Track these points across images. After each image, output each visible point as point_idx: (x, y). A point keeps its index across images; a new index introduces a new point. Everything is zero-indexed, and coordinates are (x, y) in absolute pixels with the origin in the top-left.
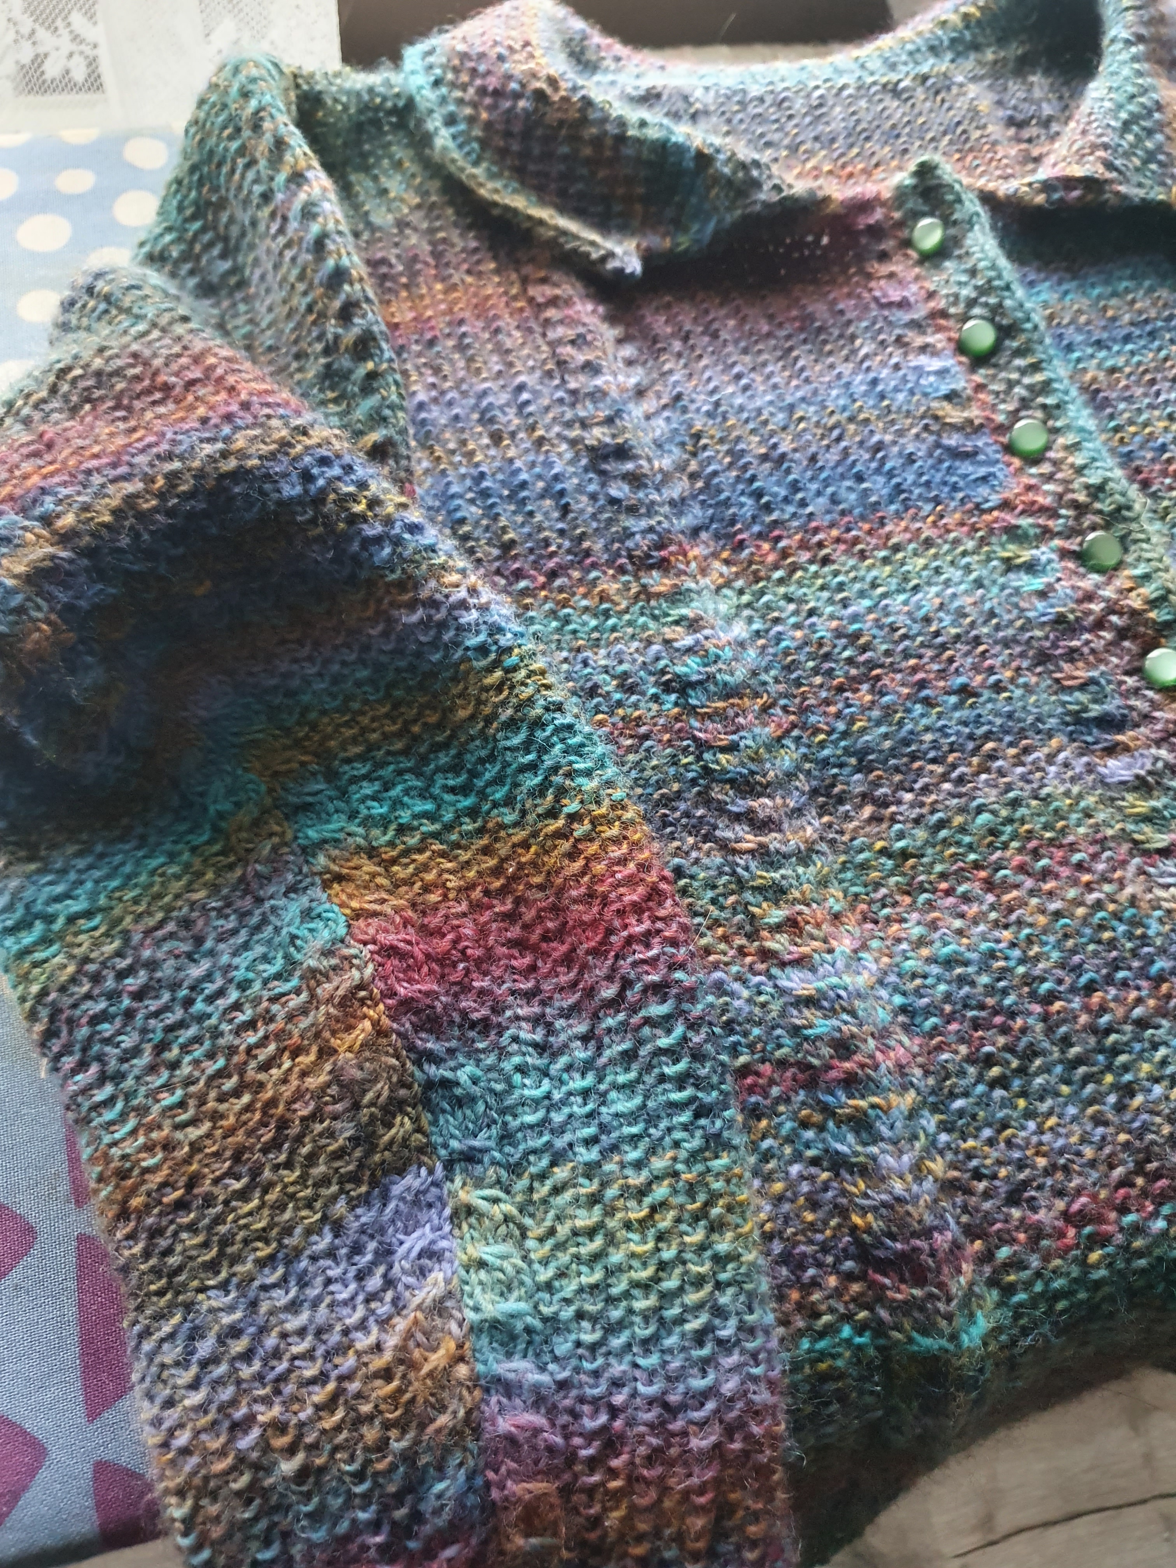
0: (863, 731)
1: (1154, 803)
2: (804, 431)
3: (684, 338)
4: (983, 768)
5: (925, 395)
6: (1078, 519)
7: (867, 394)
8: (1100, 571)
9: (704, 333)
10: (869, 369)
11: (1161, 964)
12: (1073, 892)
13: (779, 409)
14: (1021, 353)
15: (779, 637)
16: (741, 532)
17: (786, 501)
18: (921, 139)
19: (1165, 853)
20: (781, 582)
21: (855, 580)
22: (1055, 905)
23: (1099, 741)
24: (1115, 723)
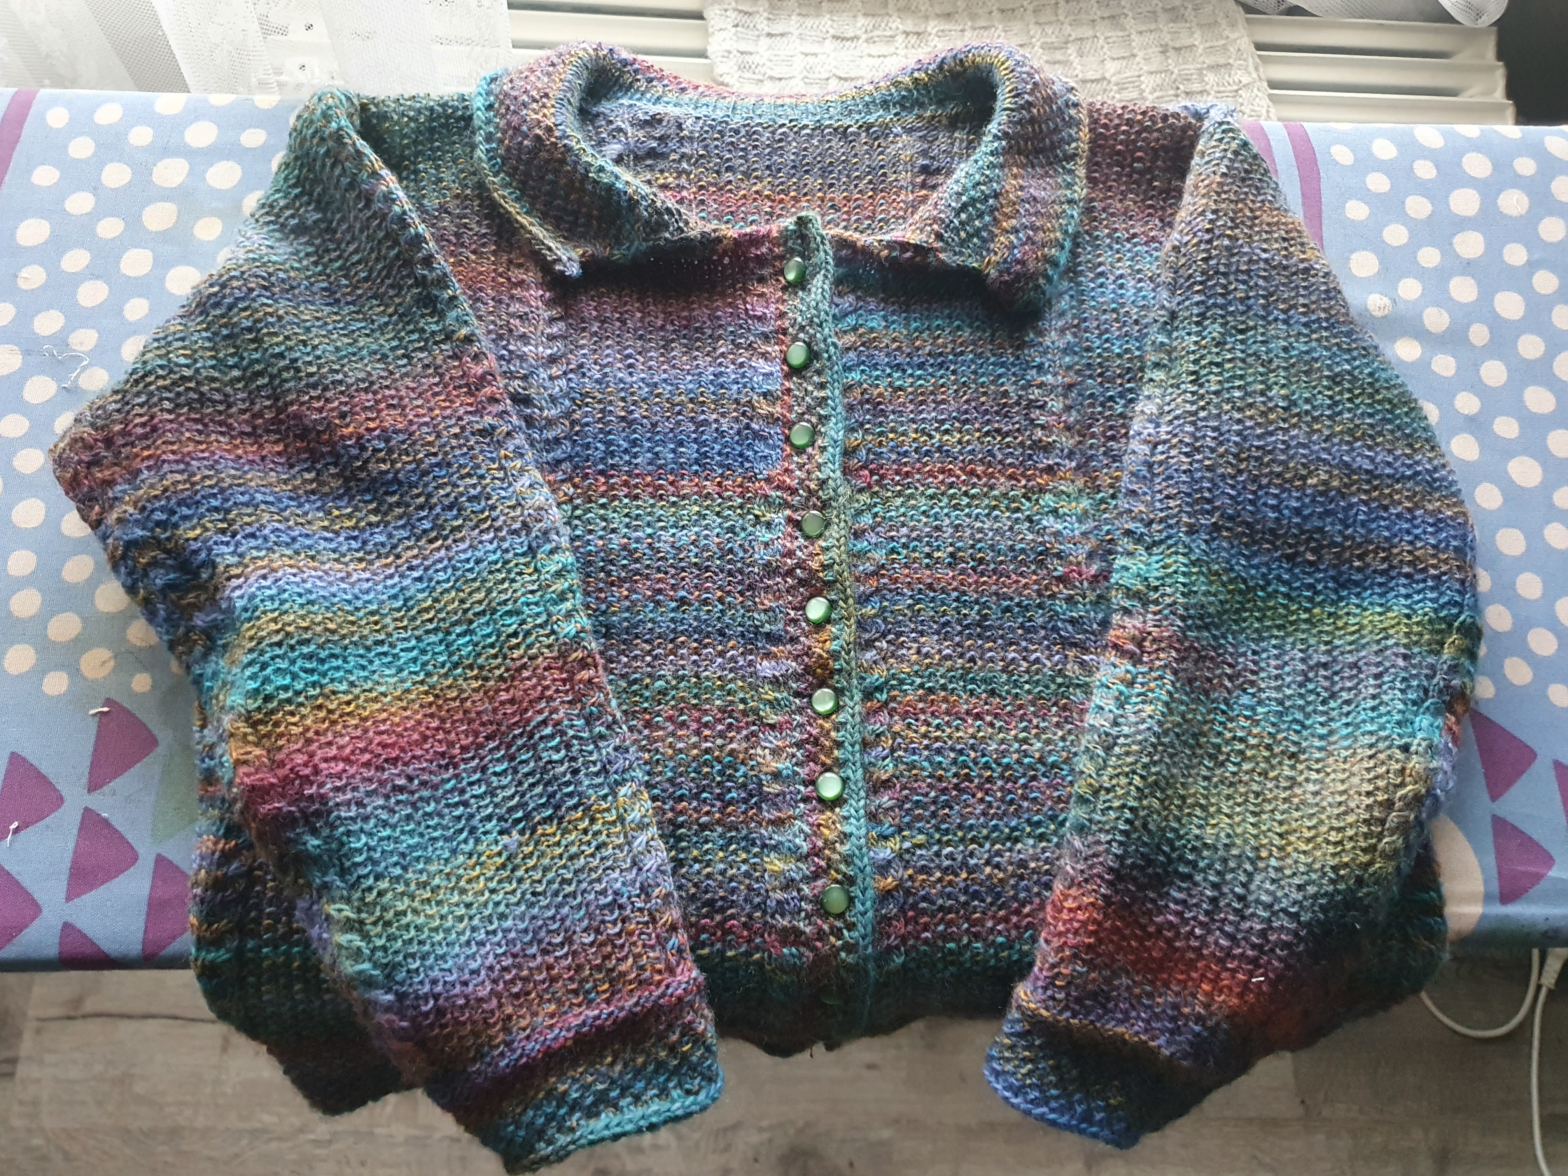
0: (614, 614)
1: (778, 695)
2: (656, 404)
3: (603, 322)
4: (673, 652)
5: (753, 389)
6: (808, 499)
7: (712, 382)
8: (807, 537)
9: (618, 319)
10: (720, 364)
11: (734, 794)
12: (694, 739)
13: (648, 385)
14: (819, 373)
15: (588, 543)
16: (589, 467)
17: (626, 451)
18: (848, 176)
19: (772, 727)
20: (603, 506)
21: (649, 514)
22: (681, 745)
23: (764, 647)
24: (773, 638)
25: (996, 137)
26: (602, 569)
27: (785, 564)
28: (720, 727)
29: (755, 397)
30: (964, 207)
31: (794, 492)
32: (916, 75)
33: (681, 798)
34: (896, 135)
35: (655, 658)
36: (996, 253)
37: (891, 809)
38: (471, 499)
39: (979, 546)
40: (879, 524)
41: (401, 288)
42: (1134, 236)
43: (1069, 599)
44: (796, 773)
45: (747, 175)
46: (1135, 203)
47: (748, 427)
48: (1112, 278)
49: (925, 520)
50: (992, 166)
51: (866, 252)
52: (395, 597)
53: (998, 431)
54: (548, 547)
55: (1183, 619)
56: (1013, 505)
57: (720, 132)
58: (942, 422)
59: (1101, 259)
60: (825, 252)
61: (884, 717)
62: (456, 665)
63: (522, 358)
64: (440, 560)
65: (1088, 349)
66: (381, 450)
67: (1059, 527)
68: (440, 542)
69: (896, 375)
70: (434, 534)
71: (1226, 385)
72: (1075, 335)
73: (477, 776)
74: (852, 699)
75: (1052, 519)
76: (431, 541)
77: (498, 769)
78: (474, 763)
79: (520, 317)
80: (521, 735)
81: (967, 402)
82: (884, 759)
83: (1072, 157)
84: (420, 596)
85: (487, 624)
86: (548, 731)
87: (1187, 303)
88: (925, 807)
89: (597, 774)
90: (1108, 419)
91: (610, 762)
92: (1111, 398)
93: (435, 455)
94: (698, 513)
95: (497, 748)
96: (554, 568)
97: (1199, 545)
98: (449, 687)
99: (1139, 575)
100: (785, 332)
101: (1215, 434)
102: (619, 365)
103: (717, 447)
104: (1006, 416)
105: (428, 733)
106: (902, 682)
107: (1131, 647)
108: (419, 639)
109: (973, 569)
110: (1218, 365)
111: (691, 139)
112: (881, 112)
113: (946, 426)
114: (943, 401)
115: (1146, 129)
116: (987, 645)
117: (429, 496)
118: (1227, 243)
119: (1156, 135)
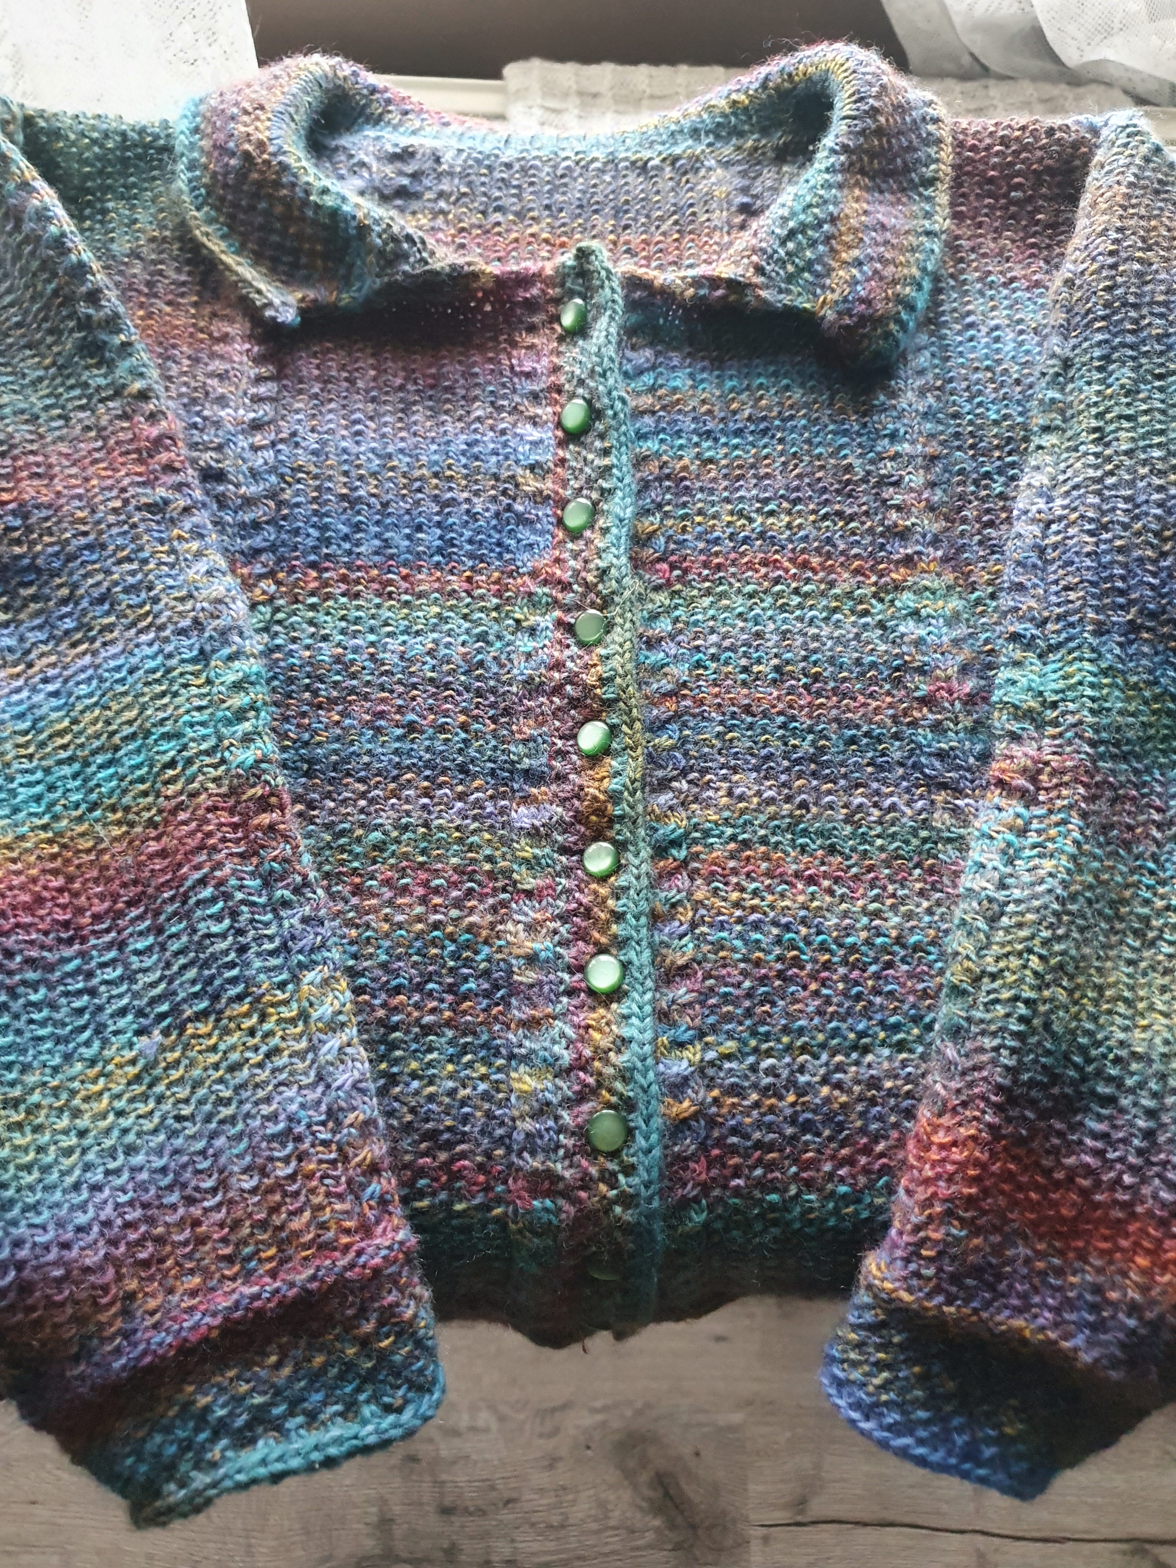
0: (319, 744)
1: (537, 851)
2: (390, 479)
3: (326, 382)
4: (394, 794)
5: (517, 462)
6: (584, 596)
7: (463, 453)
8: (581, 644)
9: (346, 379)
10: (476, 431)
11: (472, 985)
12: (419, 910)
13: (378, 456)
14: (602, 436)
15: (291, 653)
16: (297, 558)
17: (346, 538)
18: (648, 216)
19: (529, 894)
20: (313, 607)
21: (373, 617)
22: (400, 918)
23: (521, 790)
24: (533, 777)
25: (833, 151)
26: (307, 688)
27: (551, 679)
28: (455, 893)
29: (520, 471)
30: (792, 234)
31: (566, 587)
32: (734, 96)
33: (398, 990)
34: (710, 169)
35: (372, 801)
36: (833, 291)
37: (690, 1005)
38: (126, 591)
39: (814, 658)
40: (681, 632)
41: (60, 333)
42: (1012, 280)
43: (937, 727)
44: (559, 956)
45: (520, 215)
46: (1013, 241)
47: (509, 509)
48: (984, 330)
49: (741, 624)
50: (827, 185)
51: (666, 294)
52: (21, 716)
53: (839, 514)
54: (226, 651)
55: (1093, 744)
56: (860, 607)
57: (489, 167)
58: (766, 501)
59: (970, 307)
60: (613, 290)
61: (682, 881)
62: (94, 806)
63: (218, 424)
64: (83, 670)
65: (955, 416)
66: (16, 529)
67: (922, 632)
68: (85, 646)
69: (705, 445)
70: (79, 636)
71: (1141, 443)
72: (938, 398)
73: (113, 954)
74: (637, 855)
75: (911, 623)
76: (74, 645)
77: (140, 946)
78: (108, 938)
79: (220, 376)
80: (172, 899)
81: (799, 476)
82: (681, 937)
83: (930, 182)
84: (54, 715)
85: (138, 751)
86: (207, 892)
87: (1085, 345)
88: (735, 1001)
89: (272, 953)
90: (983, 500)
91: (293, 938)
92: (987, 475)
93: (85, 534)
94: (439, 615)
95: (141, 918)
96: (231, 677)
97: (1112, 649)
98: (82, 835)
99: (1030, 689)
100: (559, 390)
101: (1129, 506)
102: (344, 432)
103: (468, 534)
104: (850, 496)
106: (707, 834)
107: (1021, 782)
108: (47, 771)
109: (806, 687)
110: (1128, 418)
111: (451, 174)
112: (690, 142)
113: (771, 506)
114: (767, 476)
115: (1026, 148)
116: (825, 787)
117: (75, 586)
118: (1137, 266)
119: (1039, 153)
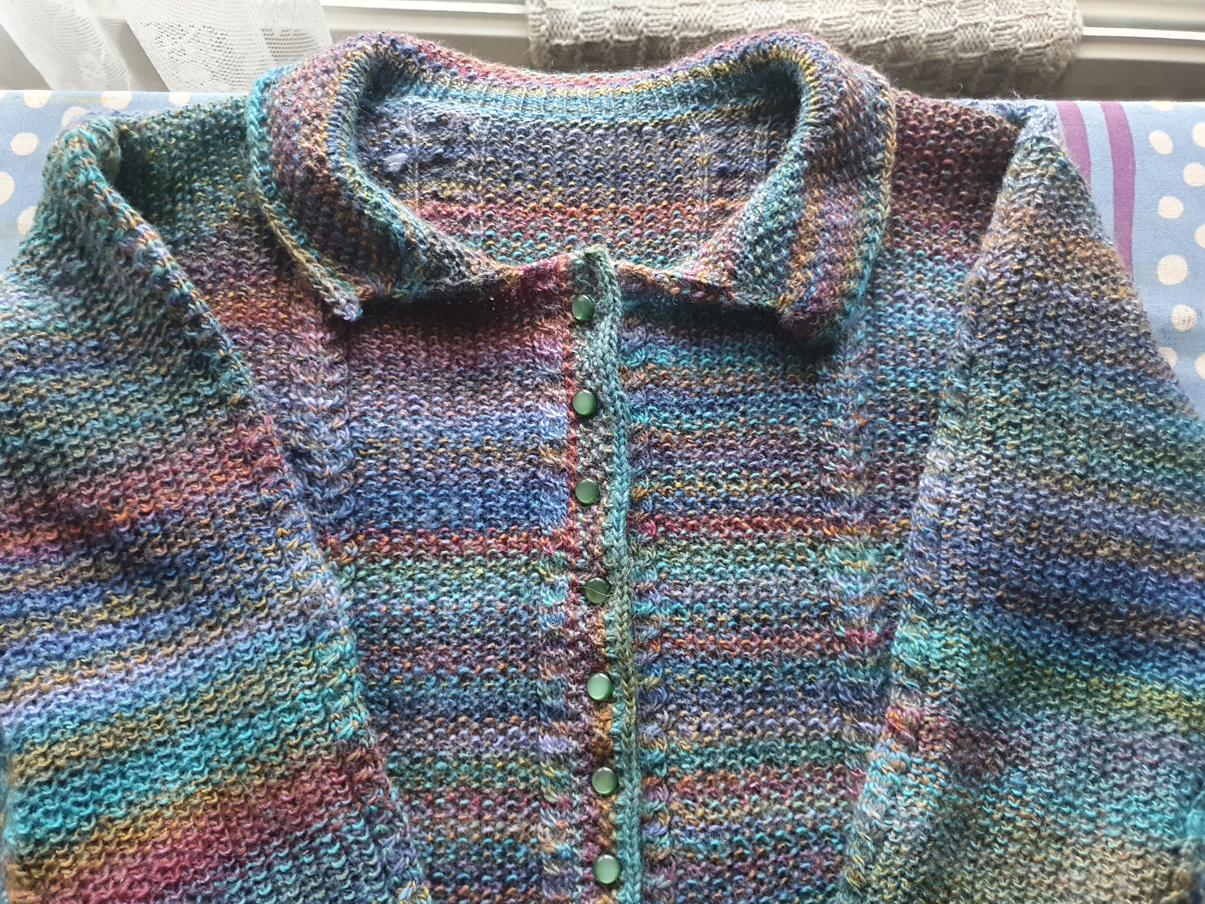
0: (397, 686)
1: (559, 773)
2: (441, 455)
3: (387, 363)
4: (455, 732)
5: (539, 434)
6: (592, 564)
7: (497, 428)
8: (590, 604)
9: (402, 359)
10: (507, 409)
11: (514, 876)
12: (475, 824)
13: (432, 433)
14: (605, 424)
16: (372, 526)
17: (409, 508)
18: (642, 183)
19: (553, 805)
20: (387, 568)
21: (432, 577)
22: (461, 829)
23: (546, 720)
24: (556, 714)
25: (798, 157)
27: (568, 635)
28: (501, 810)
29: (542, 444)
30: (759, 241)
31: (578, 554)
32: (716, 65)
33: (463, 882)
34: (694, 133)
35: (437, 736)
36: (791, 291)
37: (667, 889)
38: (247, 586)
39: (763, 606)
40: (664, 580)
41: (172, 348)
42: (937, 252)
43: (850, 663)
44: (574, 855)
45: (537, 183)
46: (940, 213)
47: (534, 475)
48: (911, 302)
49: (710, 579)
50: (791, 192)
51: (656, 286)
52: (178, 689)
53: (786, 476)
54: (326, 634)
55: (960, 706)
56: (799, 558)
57: (509, 134)
58: (730, 470)
59: (901, 281)
60: (614, 292)
61: (662, 793)
62: (238, 761)
63: (303, 409)
64: (221, 649)
65: (882, 383)
66: (156, 535)
67: (843, 585)
68: (219, 630)
69: (685, 417)
70: (213, 621)
71: (1024, 450)
72: (869, 366)
73: (264, 874)
74: (631, 780)
75: (837, 575)
76: (211, 628)
77: (283, 868)
78: (258, 863)
79: (300, 362)
80: (303, 837)
81: (756, 446)
82: (661, 836)
83: (875, 170)
84: (203, 687)
85: (268, 719)
86: (328, 838)
87: (988, 352)
88: (699, 890)
89: (377, 879)
90: (899, 460)
91: (389, 862)
92: (903, 438)
93: (211, 538)
94: (482, 576)
95: (282, 846)
96: (331, 659)
97: (981, 622)
98: (234, 783)
99: (920, 653)
100: (572, 375)
101: (1008, 503)
102: (403, 412)
103: (503, 500)
104: (795, 459)
105: (212, 838)
106: (681, 759)
107: (907, 734)
108: (202, 733)
109: (757, 631)
110: (1016, 426)
111: (478, 144)
112: (679, 107)
113: (734, 475)
114: (731, 446)
115: (957, 135)
116: (768, 712)
117: (207, 581)
118: (1035, 286)
119: (967, 141)
